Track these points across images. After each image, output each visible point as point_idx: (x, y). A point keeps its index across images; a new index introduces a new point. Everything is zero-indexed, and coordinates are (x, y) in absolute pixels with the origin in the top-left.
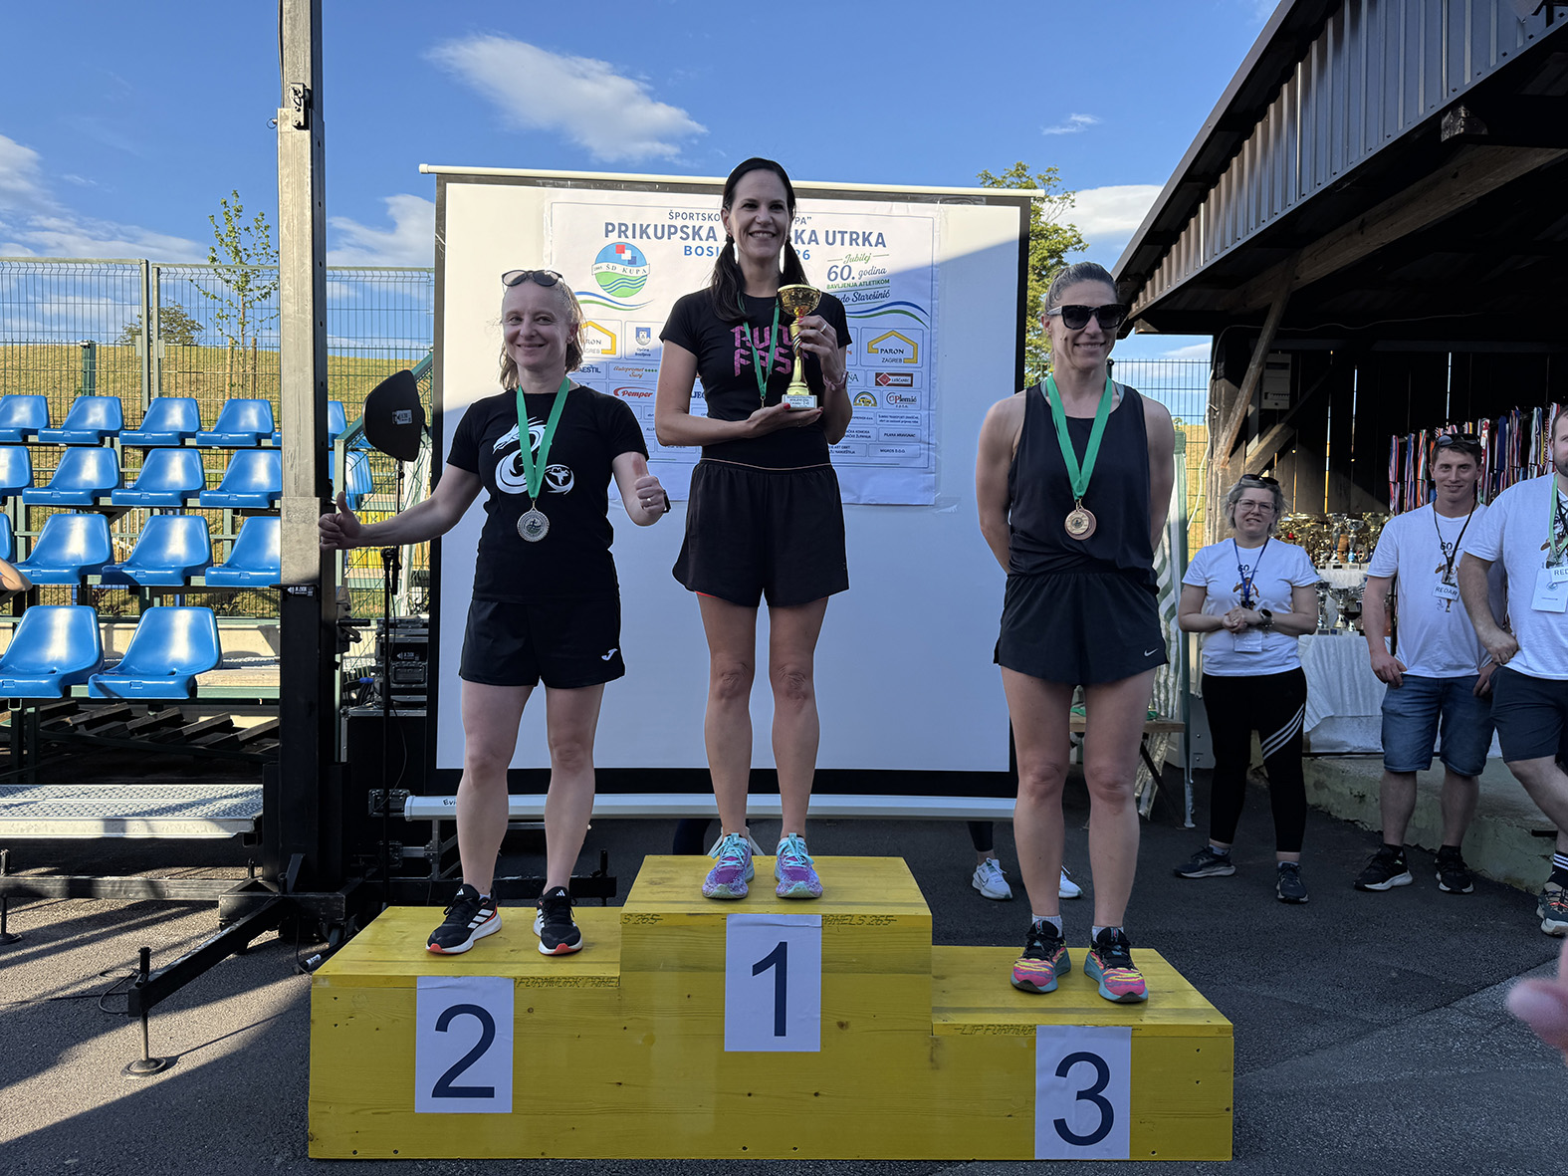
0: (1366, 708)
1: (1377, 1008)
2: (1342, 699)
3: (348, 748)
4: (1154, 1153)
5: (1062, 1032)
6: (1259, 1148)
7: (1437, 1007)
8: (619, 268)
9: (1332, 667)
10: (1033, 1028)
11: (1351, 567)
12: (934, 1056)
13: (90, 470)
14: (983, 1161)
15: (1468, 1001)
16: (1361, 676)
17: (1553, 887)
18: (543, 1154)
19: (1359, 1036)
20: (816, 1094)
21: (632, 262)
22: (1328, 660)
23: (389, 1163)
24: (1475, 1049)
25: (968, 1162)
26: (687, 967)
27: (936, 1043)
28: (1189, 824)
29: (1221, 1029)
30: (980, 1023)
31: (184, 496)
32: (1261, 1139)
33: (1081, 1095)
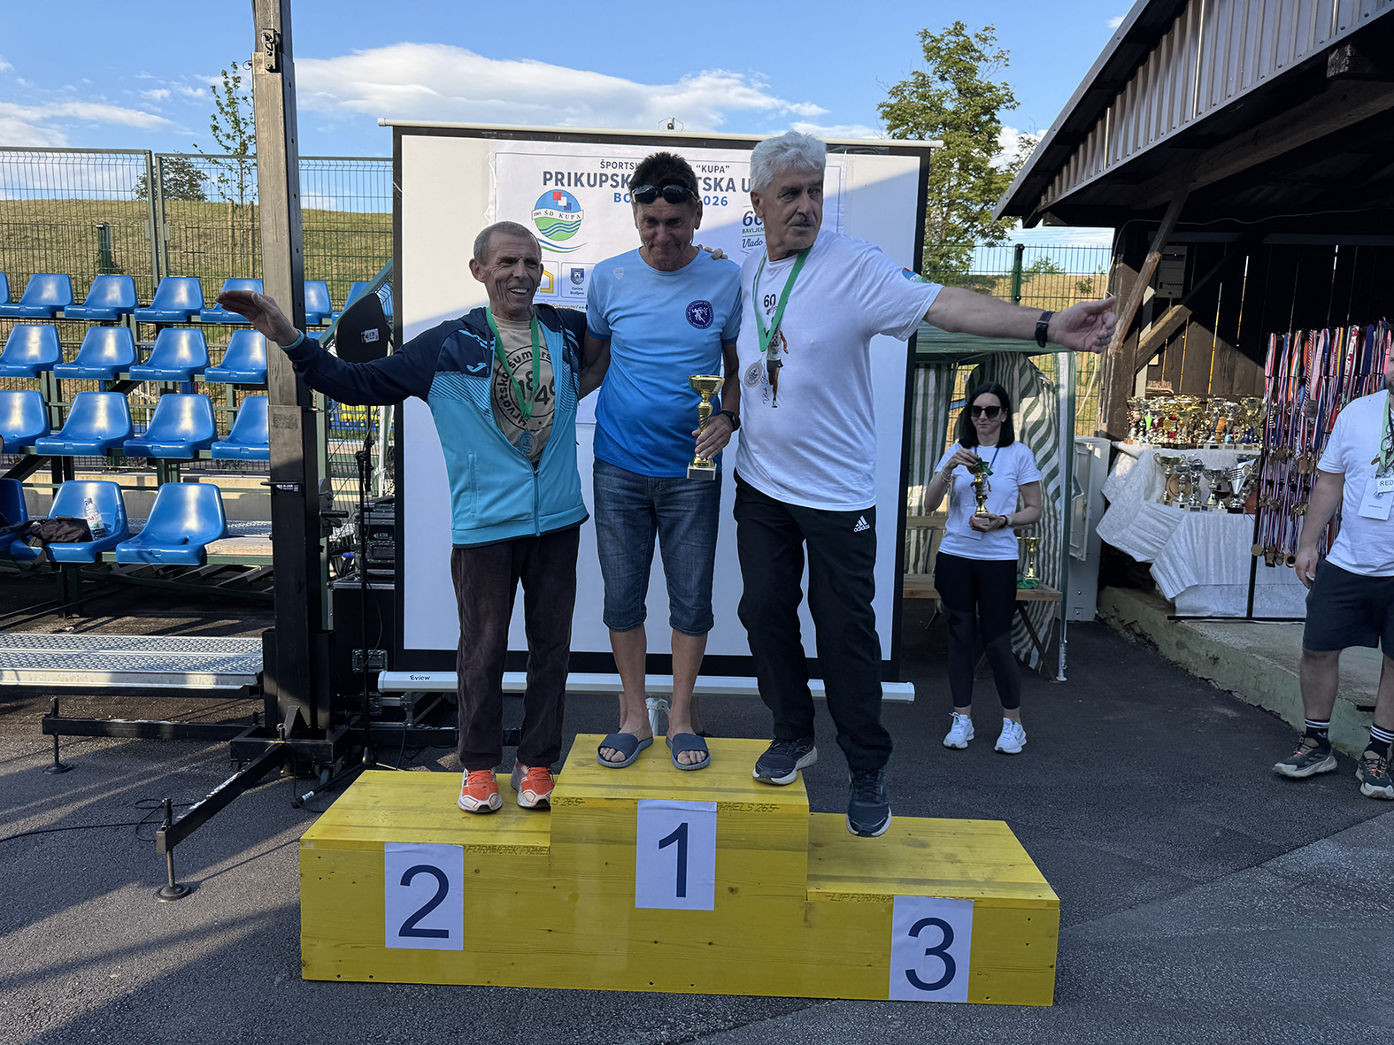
0: (1228, 578)
1: (1197, 865)
2: (1207, 570)
3: (334, 614)
4: (988, 998)
5: (915, 901)
6: (1076, 995)
7: (1249, 866)
8: (556, 214)
9: (1200, 541)
10: (891, 897)
11: (1227, 447)
12: (808, 917)
13: (111, 346)
14: (845, 1000)
15: (1278, 862)
16: (1226, 550)
17: (1371, 755)
18: (488, 982)
19: (1177, 892)
20: (710, 944)
21: (568, 208)
22: (1197, 534)
23: (365, 985)
24: (1276, 907)
25: (833, 1000)
26: (604, 840)
27: (810, 907)
28: (1062, 678)
29: (1050, 903)
30: (847, 892)
31: (192, 372)
32: (1079, 987)
33: (929, 952)
